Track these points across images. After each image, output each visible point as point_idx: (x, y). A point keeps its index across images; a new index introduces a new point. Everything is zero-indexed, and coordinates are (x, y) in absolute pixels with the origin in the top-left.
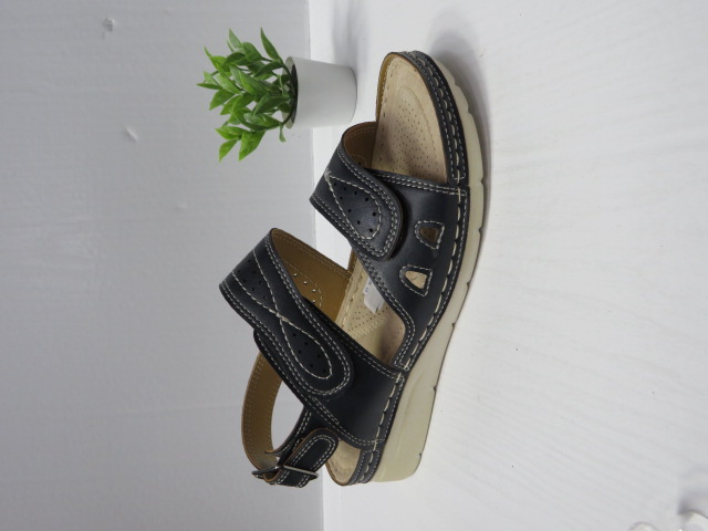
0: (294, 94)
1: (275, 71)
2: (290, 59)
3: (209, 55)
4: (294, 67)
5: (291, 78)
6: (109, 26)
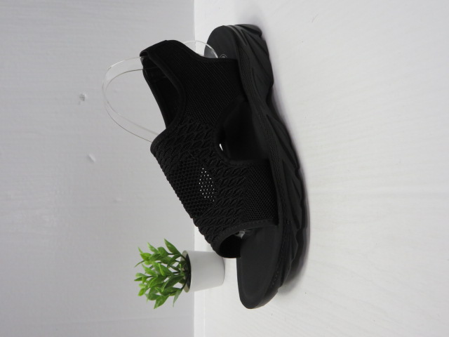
1: (177, 259)
2: (185, 252)
3: (140, 251)
4: (187, 256)
5: (187, 262)
6: (83, 98)
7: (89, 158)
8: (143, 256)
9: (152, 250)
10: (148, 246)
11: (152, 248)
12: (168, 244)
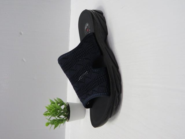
6: (21, 34)
7: (23, 60)
11: (51, 101)
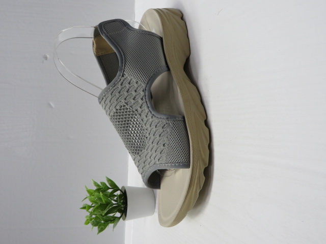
0: (125, 203)
1: (115, 194)
2: (123, 187)
3: (87, 188)
4: (125, 191)
5: (124, 195)
6: (46, 58)
8: (89, 191)
9: (96, 185)
10: (92, 182)
11: (96, 184)
12: (109, 180)
